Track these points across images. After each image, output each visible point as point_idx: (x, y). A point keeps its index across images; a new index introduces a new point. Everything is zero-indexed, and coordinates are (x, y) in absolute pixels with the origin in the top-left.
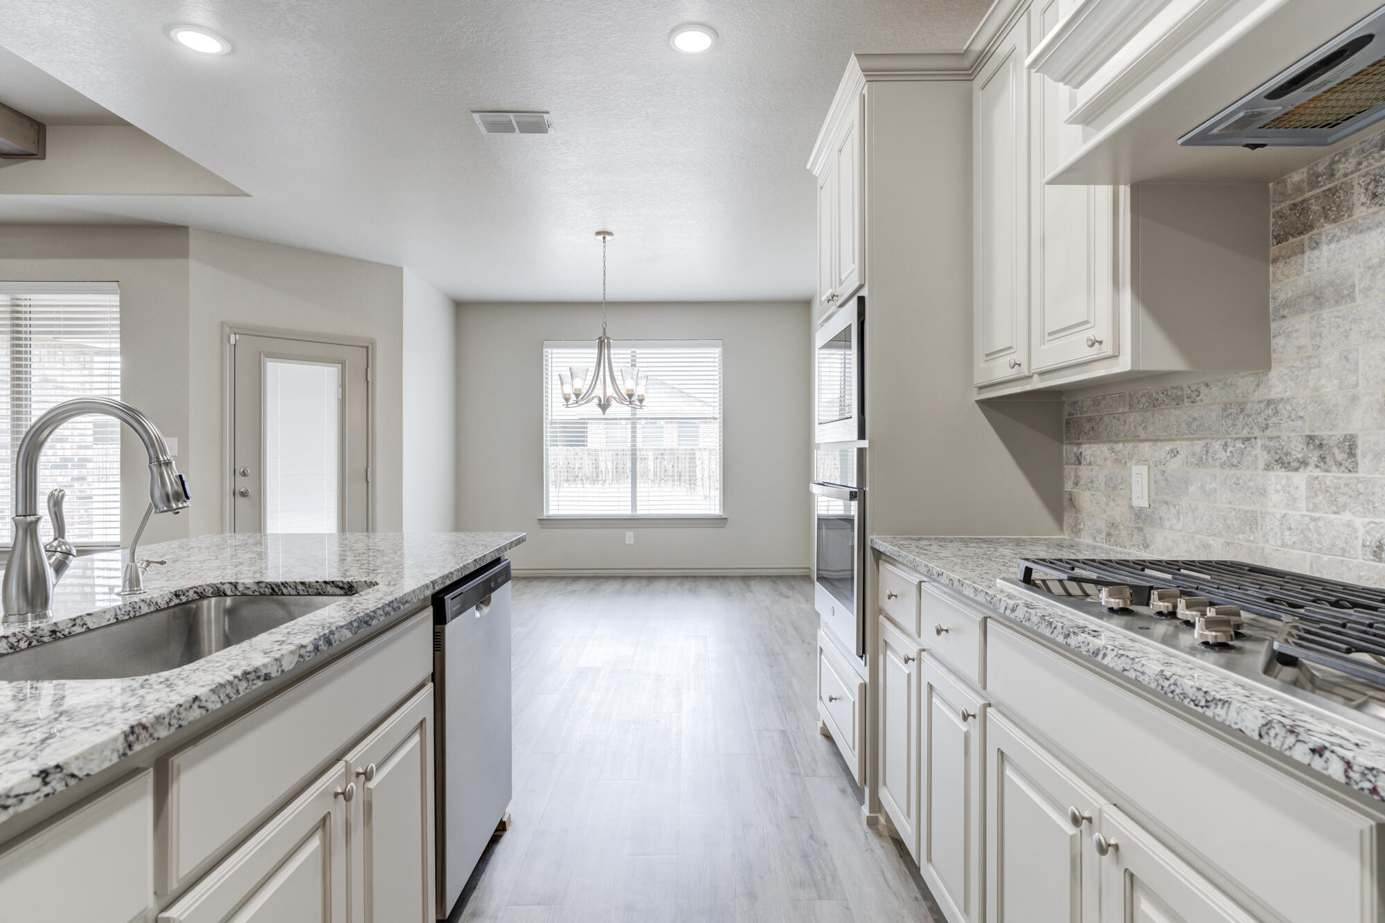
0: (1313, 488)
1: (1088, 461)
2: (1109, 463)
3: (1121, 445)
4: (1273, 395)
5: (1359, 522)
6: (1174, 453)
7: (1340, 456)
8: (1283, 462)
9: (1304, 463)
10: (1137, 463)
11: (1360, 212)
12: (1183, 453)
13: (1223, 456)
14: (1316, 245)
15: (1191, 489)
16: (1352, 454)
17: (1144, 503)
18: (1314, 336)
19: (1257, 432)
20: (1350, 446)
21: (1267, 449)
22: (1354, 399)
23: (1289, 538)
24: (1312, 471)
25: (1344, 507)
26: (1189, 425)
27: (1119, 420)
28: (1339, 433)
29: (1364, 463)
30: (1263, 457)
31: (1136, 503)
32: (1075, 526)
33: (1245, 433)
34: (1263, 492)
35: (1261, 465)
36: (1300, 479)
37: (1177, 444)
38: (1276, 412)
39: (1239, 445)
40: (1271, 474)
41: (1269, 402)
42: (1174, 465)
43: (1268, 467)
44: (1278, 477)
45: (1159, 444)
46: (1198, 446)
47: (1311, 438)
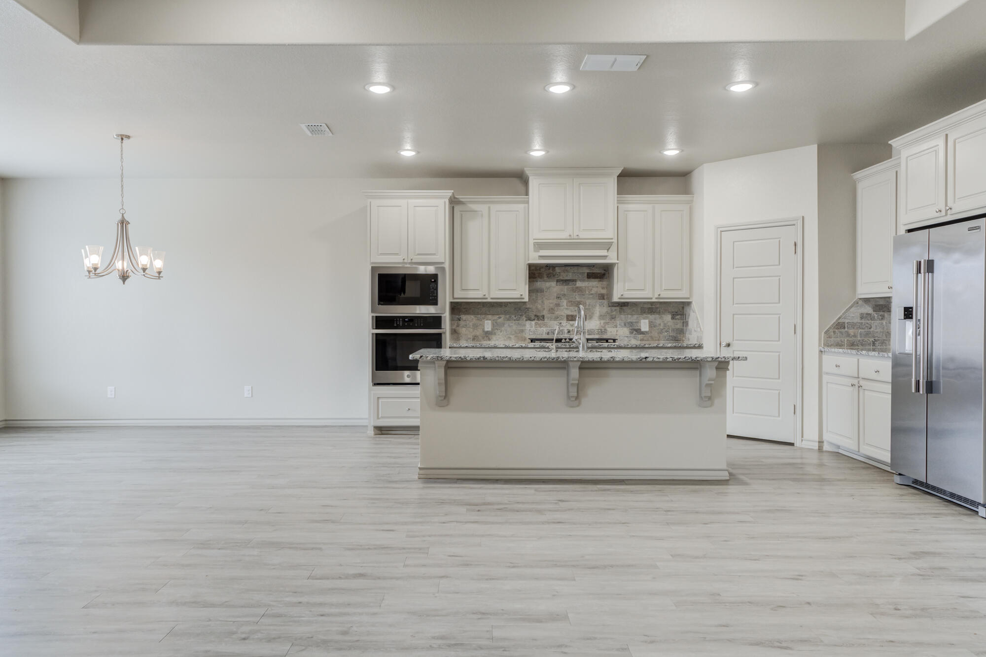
0: (536, 324)
1: (464, 319)
2: (474, 320)
3: (479, 316)
4: (527, 307)
5: (544, 329)
6: (500, 318)
7: (541, 318)
8: (530, 319)
9: (534, 320)
10: (487, 320)
11: (545, 278)
12: (502, 318)
13: (515, 318)
14: (537, 281)
15: (505, 326)
16: (544, 318)
17: (490, 329)
18: (536, 297)
19: (523, 314)
20: (543, 317)
21: (526, 317)
22: (544, 309)
23: (531, 333)
24: (536, 321)
25: (542, 327)
26: (505, 312)
27: (478, 309)
28: (542, 314)
29: (546, 319)
30: (525, 319)
31: (486, 330)
32: (457, 338)
33: (521, 314)
34: (525, 325)
35: (525, 320)
36: (533, 323)
37: (501, 316)
38: (528, 310)
39: (519, 316)
40: (527, 322)
41: (526, 308)
42: (500, 320)
43: (526, 320)
44: (528, 323)
45: (495, 316)
46: (508, 316)
47: (535, 316)
